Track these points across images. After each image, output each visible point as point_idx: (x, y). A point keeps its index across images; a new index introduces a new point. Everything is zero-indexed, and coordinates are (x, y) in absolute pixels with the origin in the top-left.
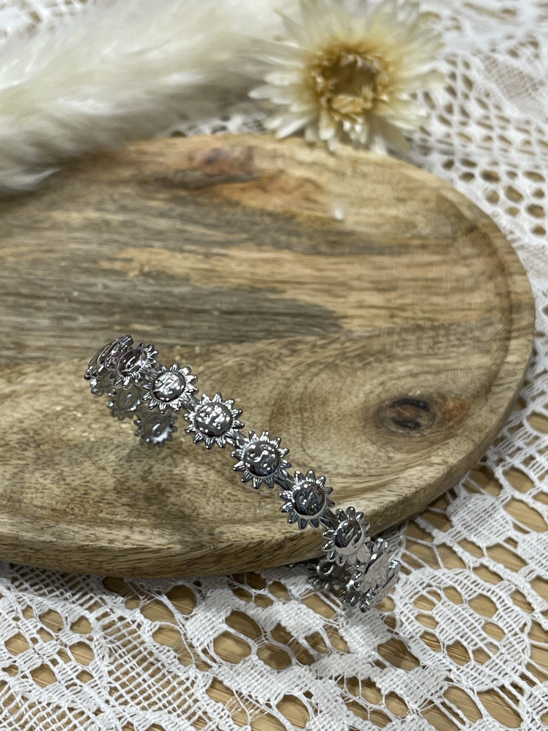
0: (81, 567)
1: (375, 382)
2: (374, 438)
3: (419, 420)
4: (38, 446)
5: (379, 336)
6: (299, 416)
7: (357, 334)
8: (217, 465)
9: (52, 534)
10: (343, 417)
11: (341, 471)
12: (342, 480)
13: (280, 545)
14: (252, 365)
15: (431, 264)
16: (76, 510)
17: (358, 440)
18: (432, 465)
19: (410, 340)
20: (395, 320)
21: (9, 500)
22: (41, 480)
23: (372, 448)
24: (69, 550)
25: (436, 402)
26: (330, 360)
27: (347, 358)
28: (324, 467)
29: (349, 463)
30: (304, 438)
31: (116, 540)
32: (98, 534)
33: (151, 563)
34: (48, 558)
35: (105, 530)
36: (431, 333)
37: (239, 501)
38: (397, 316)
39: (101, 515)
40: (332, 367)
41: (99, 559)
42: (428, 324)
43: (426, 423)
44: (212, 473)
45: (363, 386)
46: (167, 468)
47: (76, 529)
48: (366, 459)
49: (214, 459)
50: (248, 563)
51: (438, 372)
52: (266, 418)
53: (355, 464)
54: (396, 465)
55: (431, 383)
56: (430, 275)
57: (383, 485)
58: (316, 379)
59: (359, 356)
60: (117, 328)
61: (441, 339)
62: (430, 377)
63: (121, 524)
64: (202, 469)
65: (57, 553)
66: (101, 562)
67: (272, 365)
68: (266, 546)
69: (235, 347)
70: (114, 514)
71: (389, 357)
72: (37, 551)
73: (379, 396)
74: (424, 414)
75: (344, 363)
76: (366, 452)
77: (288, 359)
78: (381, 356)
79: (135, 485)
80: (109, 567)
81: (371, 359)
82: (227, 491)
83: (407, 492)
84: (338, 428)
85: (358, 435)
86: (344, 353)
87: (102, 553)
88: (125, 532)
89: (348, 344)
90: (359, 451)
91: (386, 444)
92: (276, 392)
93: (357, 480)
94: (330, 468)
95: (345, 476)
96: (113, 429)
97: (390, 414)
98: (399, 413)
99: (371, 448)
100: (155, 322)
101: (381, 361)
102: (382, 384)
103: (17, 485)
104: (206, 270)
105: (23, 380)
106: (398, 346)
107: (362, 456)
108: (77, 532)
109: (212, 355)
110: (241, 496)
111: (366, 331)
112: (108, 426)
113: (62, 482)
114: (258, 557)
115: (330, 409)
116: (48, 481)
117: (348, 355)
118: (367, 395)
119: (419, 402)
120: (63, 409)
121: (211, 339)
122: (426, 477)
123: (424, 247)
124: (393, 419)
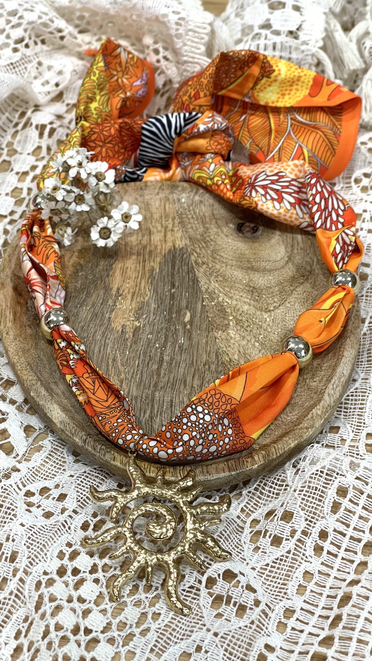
1: (225, 238)
3: (252, 226)
5: (189, 235)
6: (253, 262)
7: (188, 242)
8: (292, 288)
10: (252, 249)
11: (289, 250)
12: (296, 250)
14: (217, 277)
17: (268, 244)
19: (192, 226)
20: (176, 230)
26: (209, 252)
27: (207, 247)
28: (287, 255)
29: (283, 248)
30: (269, 261)
36: (186, 219)
37: (315, 281)
38: (173, 229)
40: (214, 251)
42: (178, 220)
44: (297, 289)
45: (229, 242)
46: (297, 304)
48: (281, 243)
51: (216, 219)
52: (256, 273)
55: (224, 221)
58: (225, 256)
59: (205, 243)
60: (188, 327)
61: (190, 216)
62: (219, 221)
64: (294, 292)
67: (215, 271)
69: (202, 283)
73: (235, 237)
75: (211, 248)
76: (276, 242)
77: (210, 265)
78: (205, 235)
81: (207, 239)
82: (309, 285)
84: (260, 250)
85: (264, 245)
86: (203, 247)
89: (196, 246)
91: (269, 236)
93: (295, 245)
95: (293, 249)
96: (271, 324)
97: (249, 234)
98: (248, 231)
99: (273, 241)
100: (182, 313)
101: (210, 235)
102: (227, 236)
104: (133, 296)
105: (235, 360)
106: (197, 230)
109: (209, 290)
112: (269, 325)
118: (235, 241)
119: (238, 225)
120: (258, 342)
121: (197, 292)
124: (252, 233)
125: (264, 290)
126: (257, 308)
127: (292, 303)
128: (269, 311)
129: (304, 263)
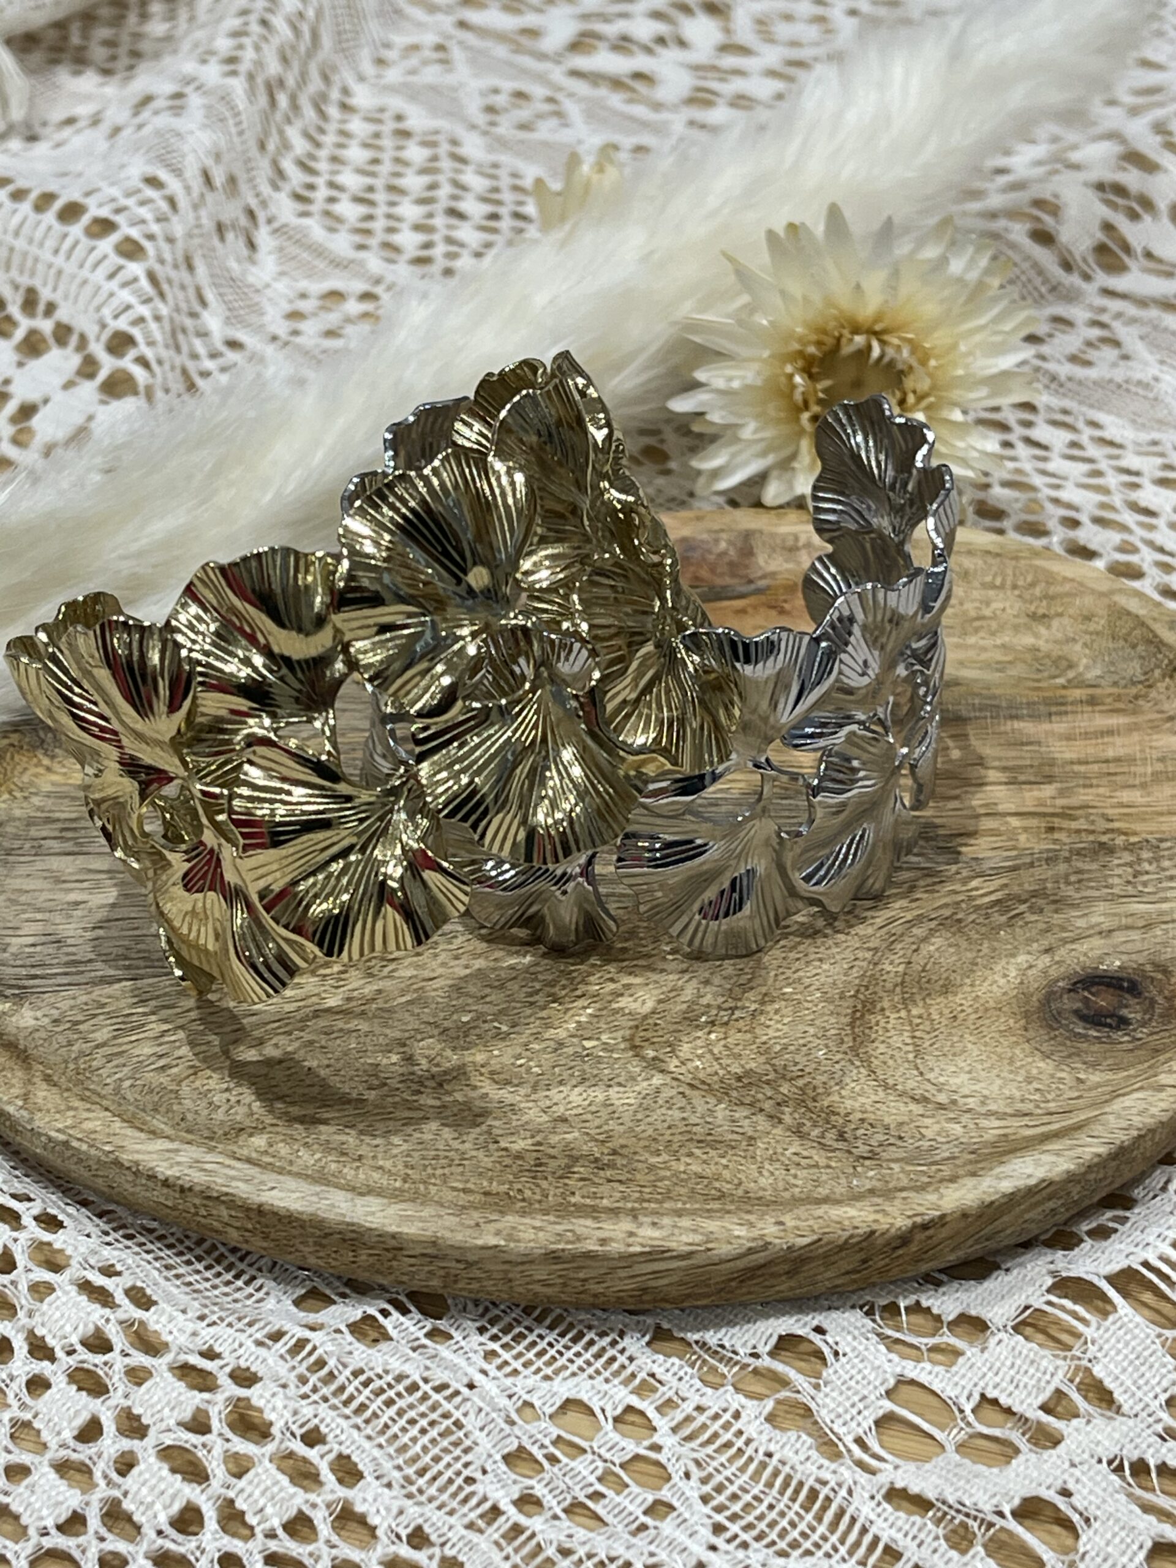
0: (549, 1291)
1: (1036, 947)
2: (1045, 1047)
3: (1124, 1012)
4: (441, 1085)
5: (1032, 865)
6: (903, 1014)
7: (991, 863)
8: (768, 1105)
9: (498, 1233)
10: (984, 1012)
11: (993, 1107)
12: (997, 1123)
13: (904, 1239)
15: (1110, 732)
16: (528, 1193)
17: (1017, 1051)
18: (1161, 1088)
19: (1089, 871)
20: (1056, 836)
21: (405, 1181)
22: (455, 1144)
23: (1046, 1066)
24: (527, 1260)
25: (1152, 979)
26: (947, 912)
27: (977, 908)
28: (961, 1101)
29: (1007, 1092)
30: (918, 1053)
31: (611, 1239)
32: (579, 1230)
33: (675, 1278)
34: (489, 1278)
35: (589, 1222)
36: (1127, 857)
37: (816, 1166)
38: (1061, 829)
39: (573, 1200)
40: (952, 924)
41: (581, 1275)
42: (1120, 840)
43: (1139, 1016)
44: (760, 1118)
45: (1014, 956)
46: (677, 1114)
47: (538, 1224)
48: (1036, 1085)
49: (760, 1096)
50: (848, 1273)
51: (1148, 927)
53: (1017, 1094)
54: (1093, 1093)
55: (1138, 946)
56: (1110, 753)
57: (1078, 1127)
58: (926, 948)
59: (998, 902)
61: (1146, 866)
62: (1135, 935)
63: (614, 1212)
64: (741, 1113)
65: (506, 1267)
66: (585, 1280)
67: (841, 925)
68: (880, 1241)
70: (594, 1196)
71: (1055, 902)
72: (470, 1265)
73: (1045, 972)
74: (1132, 1001)
75: (973, 917)
76: (1035, 1071)
77: (869, 914)
78: (1041, 902)
79: (623, 1146)
80: (599, 1288)
81: (1023, 908)
82: (792, 1150)
83: (1122, 1137)
84: (978, 1031)
85: (1017, 1043)
86: (971, 899)
87: (589, 1263)
88: (626, 1224)
89: (974, 883)
90: (1022, 1072)
91: (1069, 1056)
92: (855, 972)
93: (1026, 1121)
94: (972, 1102)
95: (1001, 1116)
96: (570, 1050)
97: (1069, 1003)
98: (1086, 1002)
99: (1042, 1064)
101: (1041, 911)
102: (1048, 950)
103: (416, 1154)
106: (1068, 883)
107: (1029, 1080)
108: (540, 1229)
110: (819, 1157)
111: (1007, 859)
112: (561, 1044)
113: (493, 1147)
114: (864, 1261)
115: (958, 999)
116: (467, 1145)
117: (978, 902)
118: (1023, 972)
119: (1121, 979)
120: (474, 1020)
122: (1154, 1110)
123: (1092, 701)
124: (1076, 1012)
125: (749, 1036)
126: (645, 1017)
127: (681, 1102)
128: (634, 1047)
129: (925, 1144)
